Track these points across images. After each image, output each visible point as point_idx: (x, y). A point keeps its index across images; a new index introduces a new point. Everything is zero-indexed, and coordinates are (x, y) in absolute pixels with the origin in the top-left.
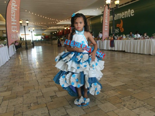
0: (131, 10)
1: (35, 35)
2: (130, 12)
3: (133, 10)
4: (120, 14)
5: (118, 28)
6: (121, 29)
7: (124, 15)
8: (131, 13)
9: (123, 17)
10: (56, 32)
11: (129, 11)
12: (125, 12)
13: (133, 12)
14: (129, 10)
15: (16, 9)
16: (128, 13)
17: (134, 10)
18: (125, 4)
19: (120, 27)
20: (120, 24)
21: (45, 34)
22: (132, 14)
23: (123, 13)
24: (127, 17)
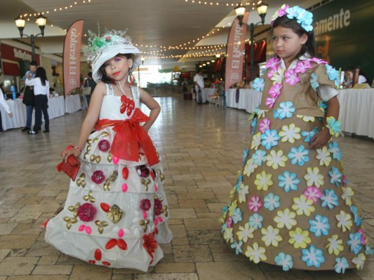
0: (344, 11)
1: (161, 71)
2: (343, 16)
3: (348, 12)
4: (326, 20)
7: (331, 23)
8: (346, 18)
9: (330, 29)
10: (210, 61)
11: (342, 13)
12: (335, 16)
13: (349, 17)
14: (342, 10)
15: (76, 42)
16: (339, 17)
17: (351, 13)
19: (323, 55)
20: (323, 46)
21: (183, 69)
22: (347, 21)
23: (330, 18)
24: (337, 27)
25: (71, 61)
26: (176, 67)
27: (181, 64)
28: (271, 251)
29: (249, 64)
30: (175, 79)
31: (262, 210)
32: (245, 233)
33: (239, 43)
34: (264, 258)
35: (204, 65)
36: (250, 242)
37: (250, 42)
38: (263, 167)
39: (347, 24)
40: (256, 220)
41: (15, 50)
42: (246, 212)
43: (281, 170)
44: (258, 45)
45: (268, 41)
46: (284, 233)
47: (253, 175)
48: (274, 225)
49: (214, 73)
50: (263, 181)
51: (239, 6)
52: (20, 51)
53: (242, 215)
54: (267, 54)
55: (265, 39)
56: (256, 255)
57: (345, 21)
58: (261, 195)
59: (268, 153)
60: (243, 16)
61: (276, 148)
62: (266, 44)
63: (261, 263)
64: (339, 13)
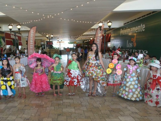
0: (143, 25)
2: (142, 27)
3: (144, 25)
4: (135, 28)
5: (132, 42)
6: (134, 44)
7: (137, 29)
8: (143, 28)
9: (136, 32)
10: (88, 40)
11: (142, 26)
12: (139, 27)
13: (144, 27)
14: (142, 24)
18: (142, 17)
19: (134, 42)
21: (78, 43)
22: (144, 29)
23: (137, 27)
24: (140, 31)
25: (31, 43)
26: (75, 42)
27: (77, 41)
28: (136, 98)
29: (104, 43)
30: (75, 47)
31: (132, 92)
32: (130, 96)
33: (100, 35)
34: (135, 99)
35: (86, 41)
36: (132, 97)
37: (104, 35)
38: (131, 84)
39: (143, 30)
40: (131, 94)
41: (11, 35)
42: (129, 92)
43: (134, 85)
44: (107, 35)
45: (111, 34)
46: (137, 95)
47: (129, 86)
48: (135, 94)
49: (90, 45)
50: (131, 87)
51: (100, 23)
52: (13, 35)
53: (128, 93)
54: (111, 38)
55: (110, 33)
56: (133, 99)
57: (143, 29)
58: (132, 89)
59: (131, 82)
60: (101, 26)
61: (133, 81)
62: (110, 35)
63: (135, 100)
64: (140, 25)
